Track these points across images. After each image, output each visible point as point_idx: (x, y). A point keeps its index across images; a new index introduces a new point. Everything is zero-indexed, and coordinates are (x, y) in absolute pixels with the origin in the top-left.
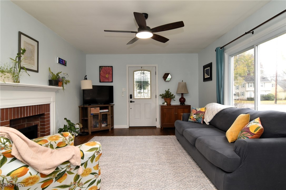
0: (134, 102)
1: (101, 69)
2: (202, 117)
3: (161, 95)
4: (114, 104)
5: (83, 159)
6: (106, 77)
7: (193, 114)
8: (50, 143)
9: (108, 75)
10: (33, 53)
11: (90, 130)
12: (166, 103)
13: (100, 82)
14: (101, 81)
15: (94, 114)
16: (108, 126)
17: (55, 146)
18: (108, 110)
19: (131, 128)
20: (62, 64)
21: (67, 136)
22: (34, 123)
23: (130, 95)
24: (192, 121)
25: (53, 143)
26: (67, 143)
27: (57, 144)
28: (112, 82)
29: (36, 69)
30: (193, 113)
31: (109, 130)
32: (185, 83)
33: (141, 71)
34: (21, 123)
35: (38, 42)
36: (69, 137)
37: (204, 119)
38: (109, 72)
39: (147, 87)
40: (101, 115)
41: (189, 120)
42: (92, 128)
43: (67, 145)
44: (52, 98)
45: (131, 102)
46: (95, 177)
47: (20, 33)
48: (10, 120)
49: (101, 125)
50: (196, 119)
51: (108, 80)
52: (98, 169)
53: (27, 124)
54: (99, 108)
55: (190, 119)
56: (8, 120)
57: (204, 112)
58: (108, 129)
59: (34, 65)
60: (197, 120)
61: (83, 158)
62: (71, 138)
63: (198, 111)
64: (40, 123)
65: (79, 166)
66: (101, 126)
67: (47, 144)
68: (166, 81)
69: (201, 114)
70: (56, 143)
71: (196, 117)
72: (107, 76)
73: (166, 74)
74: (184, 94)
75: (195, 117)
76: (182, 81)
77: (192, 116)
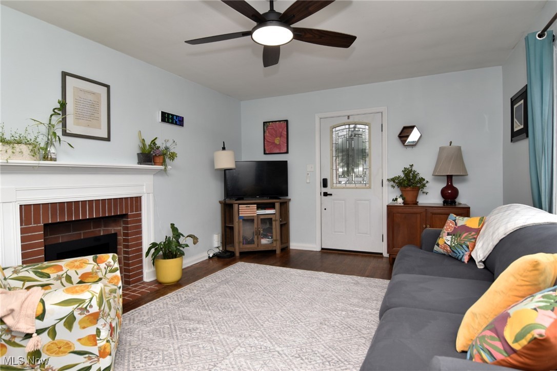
0: (331, 195)
1: (267, 127)
2: (468, 243)
3: (393, 180)
4: (290, 200)
5: (43, 319)
6: (276, 144)
7: (446, 232)
8: (66, 272)
9: (278, 138)
10: (97, 108)
11: (237, 249)
12: (400, 201)
13: (265, 153)
14: (267, 152)
15: (245, 218)
16: (275, 243)
17: (76, 279)
18: (274, 210)
19: (326, 251)
20: (172, 123)
21: (103, 262)
22: (114, 230)
23: (324, 179)
24: (441, 251)
25: (72, 273)
26: (100, 275)
27: (80, 275)
28: (287, 152)
29: (106, 136)
30: (447, 230)
31: (275, 251)
32: (459, 149)
33: (347, 126)
34: (91, 229)
35: (108, 87)
36: (106, 264)
37: (472, 251)
38: (282, 132)
39: (362, 162)
40: (260, 220)
41: (436, 248)
42: (241, 244)
43: (100, 279)
44: (145, 187)
45: (326, 194)
46: (86, 361)
47: (64, 75)
48: (44, 224)
49: (259, 240)
50: (450, 248)
51: (280, 149)
52: (96, 345)
53: (103, 230)
54: (256, 205)
55: (438, 245)
56: (40, 223)
57: (478, 231)
58: (274, 249)
59: (100, 128)
60: (453, 252)
61: (41, 317)
62: (110, 266)
63: (459, 225)
64: (123, 230)
65: (32, 334)
66: (259, 242)
67: (60, 273)
68: (407, 145)
69: (466, 234)
70: (78, 274)
71: (451, 241)
72: (277, 141)
73: (405, 128)
74: (453, 177)
75: (449, 243)
76: (451, 143)
77: (442, 237)
